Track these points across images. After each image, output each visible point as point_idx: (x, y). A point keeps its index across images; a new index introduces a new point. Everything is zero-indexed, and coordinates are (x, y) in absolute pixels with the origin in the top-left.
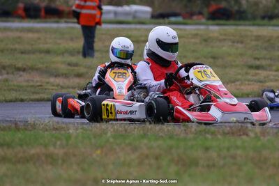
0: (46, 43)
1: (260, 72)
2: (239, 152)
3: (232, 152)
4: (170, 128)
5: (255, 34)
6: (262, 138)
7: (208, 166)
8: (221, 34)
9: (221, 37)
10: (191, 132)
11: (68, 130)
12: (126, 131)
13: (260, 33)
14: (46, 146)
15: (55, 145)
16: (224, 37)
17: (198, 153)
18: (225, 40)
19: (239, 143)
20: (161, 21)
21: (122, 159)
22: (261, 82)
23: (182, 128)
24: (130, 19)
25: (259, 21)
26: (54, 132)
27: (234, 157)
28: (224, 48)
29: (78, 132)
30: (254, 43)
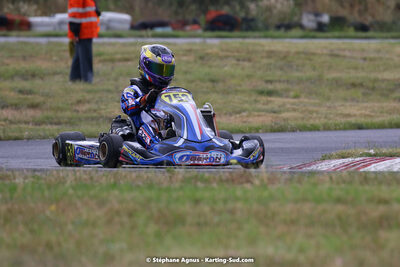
1: (272, 99)
2: (239, 205)
3: (230, 205)
5: (267, 48)
7: (199, 224)
8: (221, 50)
9: (221, 54)
11: (14, 178)
12: (91, 178)
13: (273, 48)
16: (226, 54)
17: (185, 208)
18: (227, 57)
19: (239, 192)
20: (143, 32)
21: (84, 217)
22: (275, 112)
25: (272, 32)
27: (232, 212)
28: (226, 68)
29: (27, 181)
30: (265, 61)
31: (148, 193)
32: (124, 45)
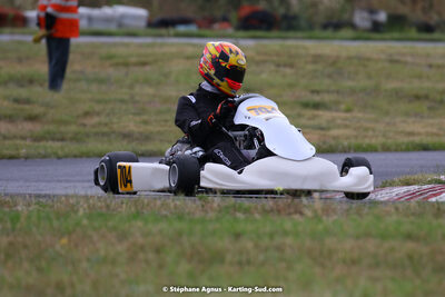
1: (320, 113)
2: (289, 240)
3: (278, 240)
4: (178, 203)
5: (312, 52)
6: (324, 218)
7: (240, 263)
8: (258, 53)
9: (258, 58)
10: (211, 208)
11: (15, 206)
12: (108, 207)
13: (319, 52)
16: (265, 58)
17: (224, 243)
18: (265, 62)
19: (288, 225)
20: (163, 31)
21: (102, 253)
22: (322, 129)
23: (199, 203)
24: (113, 28)
25: (317, 32)
27: (280, 249)
28: (264, 76)
29: (31, 209)
30: (310, 67)
31: (178, 225)
32: (141, 46)
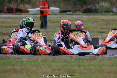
0: (16, 23)
1: (104, 34)
2: (93, 67)
3: (90, 67)
5: (102, 18)
6: (102, 61)
7: (80, 73)
8: (88, 19)
9: (88, 20)
10: (73, 59)
11: (23, 59)
12: (47, 59)
14: (13, 66)
15: (17, 65)
16: (89, 20)
17: (76, 68)
18: (89, 21)
19: (93, 63)
20: (63, 14)
22: (104, 38)
23: (70, 58)
25: (103, 13)
26: (17, 60)
27: (90, 69)
28: (89, 25)
29: (27, 60)
30: (101, 22)
31: (64, 63)
32: (57, 17)
